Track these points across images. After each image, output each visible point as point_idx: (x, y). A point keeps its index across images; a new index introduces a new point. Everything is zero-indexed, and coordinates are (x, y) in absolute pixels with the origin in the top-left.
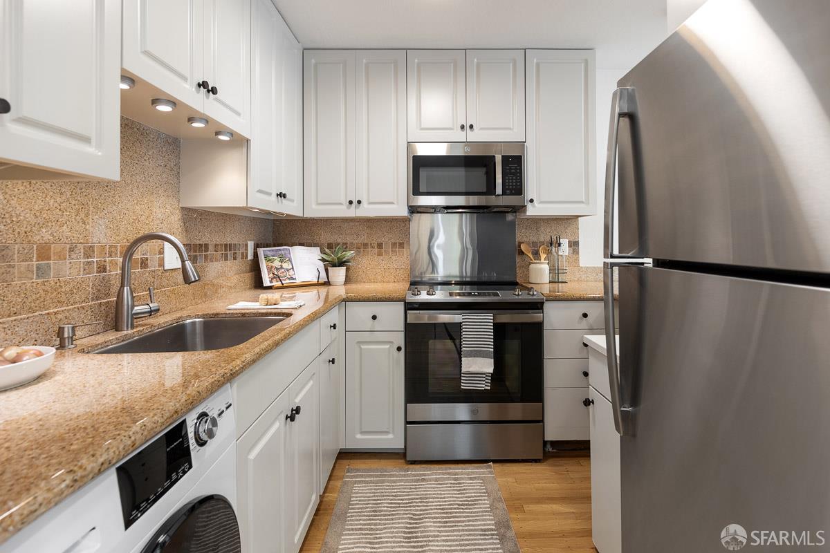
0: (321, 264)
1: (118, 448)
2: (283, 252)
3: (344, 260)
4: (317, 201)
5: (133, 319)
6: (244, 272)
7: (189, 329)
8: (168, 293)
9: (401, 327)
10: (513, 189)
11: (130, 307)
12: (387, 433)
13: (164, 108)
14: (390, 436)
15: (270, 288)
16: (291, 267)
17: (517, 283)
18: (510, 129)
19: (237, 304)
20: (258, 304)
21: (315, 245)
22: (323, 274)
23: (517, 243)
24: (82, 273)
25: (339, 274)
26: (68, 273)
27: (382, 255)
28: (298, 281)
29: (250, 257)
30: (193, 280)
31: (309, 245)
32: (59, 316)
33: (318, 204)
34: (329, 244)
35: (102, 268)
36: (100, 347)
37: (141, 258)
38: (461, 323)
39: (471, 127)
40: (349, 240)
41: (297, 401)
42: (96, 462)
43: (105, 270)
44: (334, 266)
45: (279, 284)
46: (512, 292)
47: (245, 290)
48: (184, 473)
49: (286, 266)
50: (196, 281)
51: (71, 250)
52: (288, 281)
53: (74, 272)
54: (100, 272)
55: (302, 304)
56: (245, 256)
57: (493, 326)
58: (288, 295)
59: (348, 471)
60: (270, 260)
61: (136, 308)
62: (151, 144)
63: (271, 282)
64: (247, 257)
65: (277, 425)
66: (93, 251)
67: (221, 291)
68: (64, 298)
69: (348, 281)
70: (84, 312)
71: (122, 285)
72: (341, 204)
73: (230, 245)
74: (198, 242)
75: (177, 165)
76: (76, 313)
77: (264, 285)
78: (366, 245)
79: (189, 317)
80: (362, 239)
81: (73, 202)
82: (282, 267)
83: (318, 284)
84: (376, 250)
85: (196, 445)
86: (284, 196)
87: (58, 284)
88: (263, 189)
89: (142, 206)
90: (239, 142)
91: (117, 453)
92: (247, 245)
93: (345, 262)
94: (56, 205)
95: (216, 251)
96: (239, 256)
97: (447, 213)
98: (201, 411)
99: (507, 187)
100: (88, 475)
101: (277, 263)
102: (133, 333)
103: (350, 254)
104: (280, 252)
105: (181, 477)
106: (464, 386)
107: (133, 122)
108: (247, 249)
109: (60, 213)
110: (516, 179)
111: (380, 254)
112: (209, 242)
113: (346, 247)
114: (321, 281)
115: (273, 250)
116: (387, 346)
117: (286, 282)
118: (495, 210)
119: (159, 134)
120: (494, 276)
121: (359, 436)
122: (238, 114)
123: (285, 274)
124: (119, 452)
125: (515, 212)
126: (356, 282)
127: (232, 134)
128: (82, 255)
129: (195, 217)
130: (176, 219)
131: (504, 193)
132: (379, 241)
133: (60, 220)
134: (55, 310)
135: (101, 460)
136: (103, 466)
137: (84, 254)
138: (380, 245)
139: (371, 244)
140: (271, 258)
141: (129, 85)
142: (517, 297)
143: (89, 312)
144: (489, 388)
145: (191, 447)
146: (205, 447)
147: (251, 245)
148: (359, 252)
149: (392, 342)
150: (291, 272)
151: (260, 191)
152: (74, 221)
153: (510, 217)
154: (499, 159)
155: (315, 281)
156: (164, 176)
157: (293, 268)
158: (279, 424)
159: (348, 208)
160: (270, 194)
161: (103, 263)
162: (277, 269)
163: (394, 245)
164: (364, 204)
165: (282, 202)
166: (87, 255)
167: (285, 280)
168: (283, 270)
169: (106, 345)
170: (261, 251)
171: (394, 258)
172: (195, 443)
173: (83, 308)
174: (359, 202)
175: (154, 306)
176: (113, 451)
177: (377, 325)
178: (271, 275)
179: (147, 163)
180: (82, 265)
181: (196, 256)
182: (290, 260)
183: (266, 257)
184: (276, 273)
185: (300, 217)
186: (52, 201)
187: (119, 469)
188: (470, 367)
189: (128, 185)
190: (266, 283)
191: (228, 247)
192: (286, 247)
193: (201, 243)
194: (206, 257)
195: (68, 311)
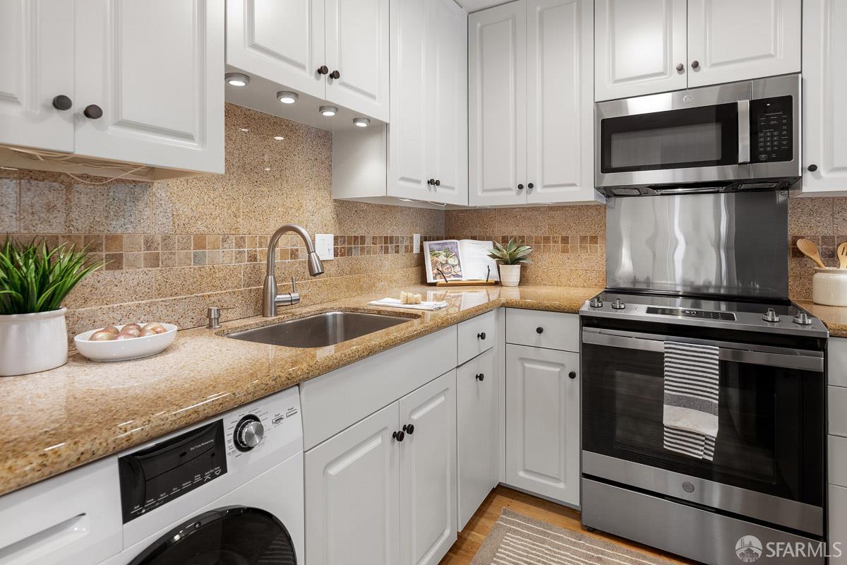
0: (494, 261)
1: (107, 441)
2: (449, 246)
3: (518, 256)
4: (483, 187)
5: (276, 307)
6: (407, 267)
7: (330, 321)
8: (319, 284)
9: (576, 347)
10: (773, 151)
11: (273, 294)
12: (558, 480)
13: (288, 100)
14: (561, 486)
15: (434, 285)
16: (457, 262)
17: (789, 301)
18: (770, 56)
19: (382, 300)
20: (399, 301)
21: (488, 239)
22: (494, 272)
23: (790, 238)
24: (234, 261)
25: (513, 273)
26: (221, 261)
27: (568, 252)
28: (464, 279)
29: (416, 250)
30: (317, 272)
31: (482, 239)
32: (213, 299)
33: (484, 191)
34: (503, 238)
35: (253, 258)
36: (239, 330)
37: (291, 249)
38: (663, 354)
39: (696, 65)
40: (526, 232)
41: (415, 419)
42: (75, 451)
43: (255, 259)
44: (506, 263)
45: (442, 281)
46: (761, 315)
47: (409, 286)
48: (213, 476)
49: (452, 261)
50: (319, 274)
51: (224, 240)
52: (453, 278)
53: (227, 260)
54: (251, 261)
55: (441, 306)
56: (409, 249)
57: (719, 365)
58: (453, 295)
59: (505, 513)
60: (435, 254)
61: (278, 296)
62: (301, 139)
63: (435, 278)
64: (412, 251)
65: (377, 442)
66: (244, 242)
67: (380, 285)
68: (217, 283)
69: (523, 281)
70: (235, 296)
71: (268, 275)
72: (510, 189)
73: (391, 238)
74: (353, 235)
75: (329, 158)
76: (228, 297)
77: (428, 282)
78: (547, 239)
79: (333, 309)
80: (543, 232)
81: (226, 197)
82: (447, 263)
83: (488, 284)
84: (560, 245)
85: (235, 448)
86: (437, 183)
87: (212, 270)
88: (407, 176)
89: (292, 200)
90: (379, 128)
91: (105, 445)
92: (412, 238)
93: (520, 259)
94: (210, 200)
95: (373, 243)
96: (402, 250)
97: (662, 195)
98: (247, 413)
99: (762, 149)
100: (63, 461)
101: (442, 258)
102: (274, 320)
103: (525, 250)
104: (446, 246)
105: (208, 480)
106: (667, 445)
107: (281, 120)
108: (412, 242)
109: (213, 207)
110: (780, 135)
111: (565, 251)
112: (366, 234)
113: (521, 240)
114: (490, 280)
115: (439, 244)
116: (558, 370)
117: (451, 279)
118: (743, 187)
119: (309, 128)
120: (756, 288)
121: (522, 474)
122: (373, 97)
123: (450, 270)
124: (107, 444)
125: (787, 189)
126: (535, 284)
127: (369, 120)
128: (234, 245)
129: (347, 209)
130: (328, 212)
131: (755, 158)
132: (564, 234)
133: (214, 213)
134: (209, 293)
135: (82, 449)
136: (83, 456)
137: (236, 244)
138: (565, 240)
139: (553, 238)
140: (436, 252)
141: (244, 82)
142: (769, 325)
143: (240, 297)
144: (711, 459)
145: (228, 451)
146: (248, 452)
147: (417, 238)
148: (539, 247)
149: (562, 365)
150: (457, 268)
151: (403, 179)
152: (226, 214)
153: (781, 198)
154: (744, 106)
155: (484, 279)
156: (315, 169)
157: (459, 264)
158: (381, 442)
159: (518, 194)
160: (418, 182)
161: (254, 253)
162: (442, 265)
163: (583, 239)
164: (538, 188)
165: (435, 190)
166: (239, 245)
167: (450, 277)
168: (448, 266)
169: (246, 328)
170: (427, 244)
171: (584, 256)
172: (234, 446)
173: (234, 293)
174: (531, 186)
175: (295, 295)
176: (99, 442)
177: (543, 340)
178: (436, 271)
179: (296, 158)
180: (234, 254)
181: (351, 248)
182: (457, 255)
183: (432, 251)
184: (440, 269)
185: (465, 206)
186: (206, 197)
187: (120, 460)
188: (676, 420)
189: (277, 179)
190: (430, 279)
191: (389, 240)
192: (454, 241)
193: (357, 235)
194: (362, 249)
195: (221, 294)
